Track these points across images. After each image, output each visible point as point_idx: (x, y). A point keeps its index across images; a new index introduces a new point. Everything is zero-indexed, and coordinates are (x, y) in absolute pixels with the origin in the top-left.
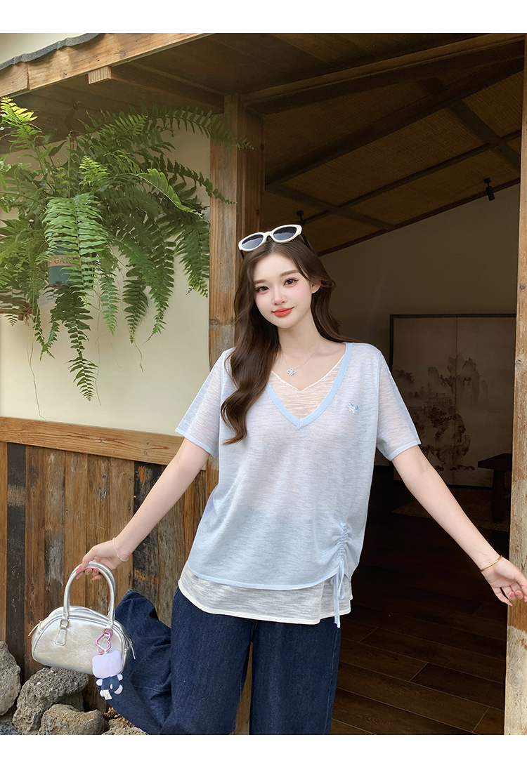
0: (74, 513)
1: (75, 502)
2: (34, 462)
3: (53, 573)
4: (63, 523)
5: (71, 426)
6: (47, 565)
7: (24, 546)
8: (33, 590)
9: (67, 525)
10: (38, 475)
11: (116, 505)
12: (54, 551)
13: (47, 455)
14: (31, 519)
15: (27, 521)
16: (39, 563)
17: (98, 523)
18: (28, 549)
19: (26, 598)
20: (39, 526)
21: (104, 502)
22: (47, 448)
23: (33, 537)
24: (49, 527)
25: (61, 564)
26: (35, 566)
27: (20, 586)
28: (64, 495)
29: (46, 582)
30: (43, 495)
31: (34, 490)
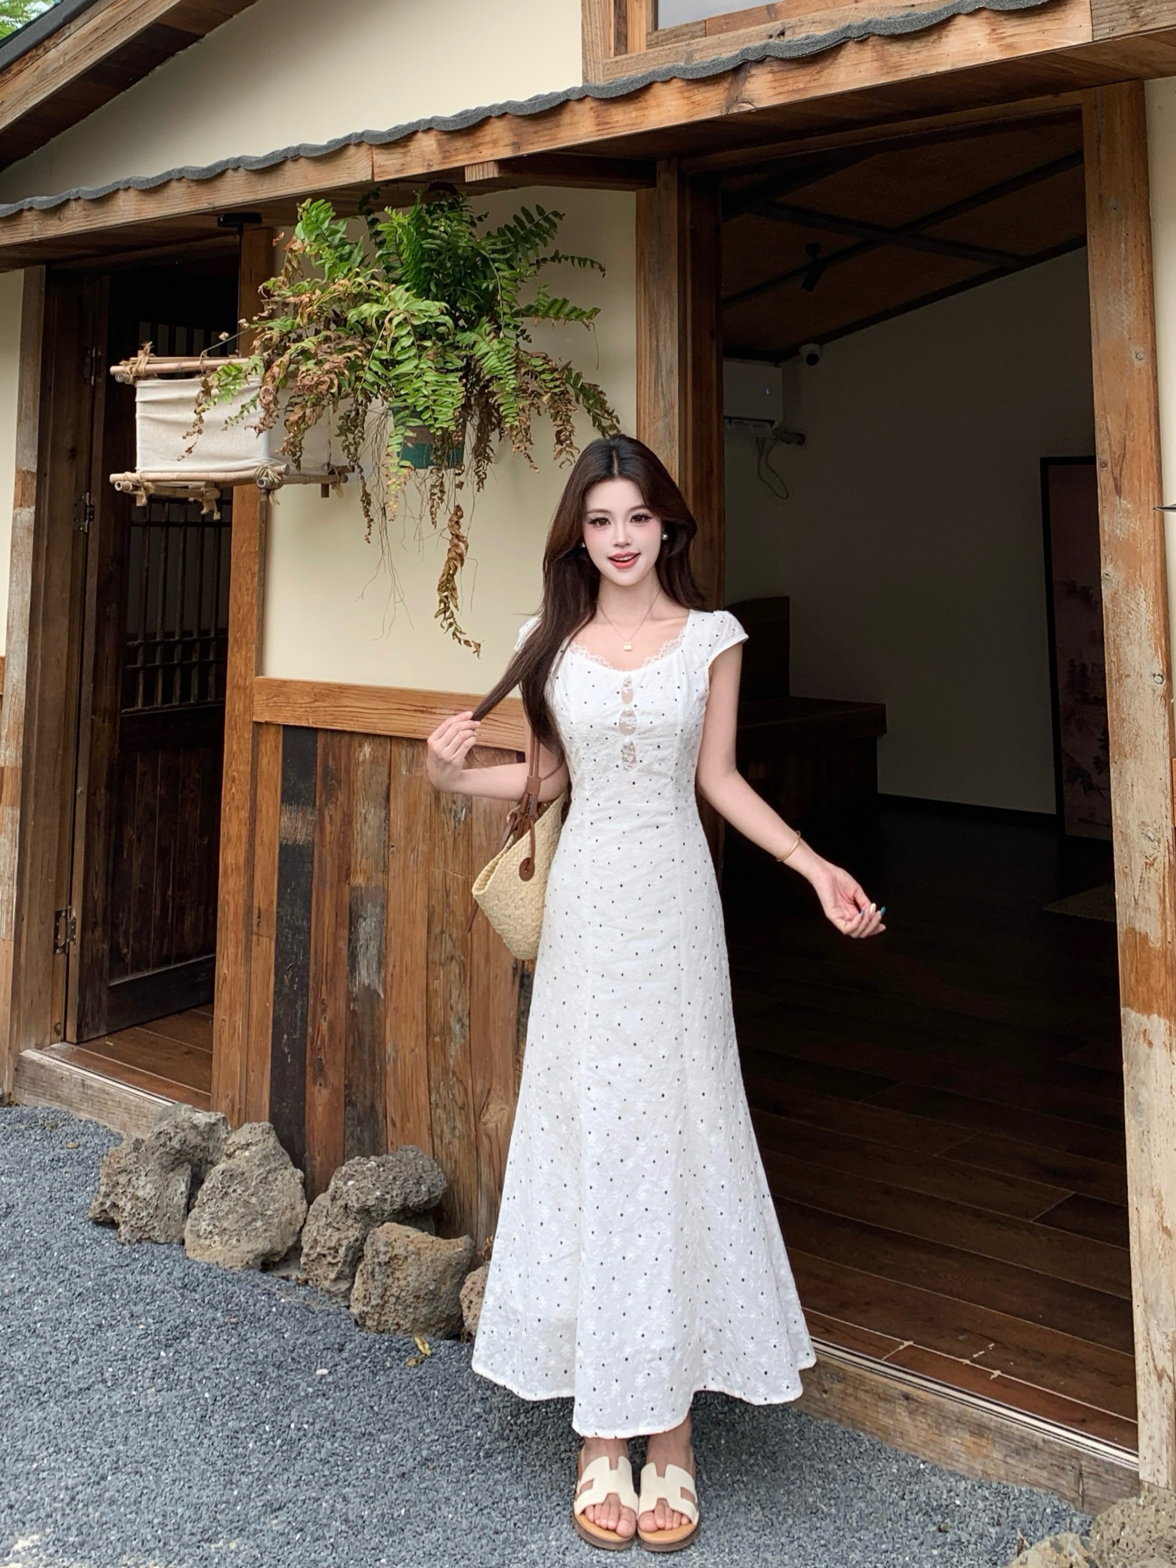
0: (406, 851)
1: (408, 830)
2: (334, 759)
3: (364, 972)
4: (386, 871)
5: (403, 692)
6: (353, 956)
7: (310, 920)
8: (324, 1011)
9: (391, 874)
10: (339, 782)
11: (483, 832)
12: (366, 927)
13: (357, 745)
14: (325, 865)
15: (316, 870)
16: (337, 954)
17: (451, 867)
18: (317, 925)
19: (310, 1030)
20: (339, 880)
21: (462, 826)
22: (358, 733)
23: (328, 901)
24: (359, 880)
25: (380, 951)
26: (330, 960)
27: (298, 1006)
28: (387, 818)
29: (349, 993)
30: (348, 820)
31: (333, 813)
